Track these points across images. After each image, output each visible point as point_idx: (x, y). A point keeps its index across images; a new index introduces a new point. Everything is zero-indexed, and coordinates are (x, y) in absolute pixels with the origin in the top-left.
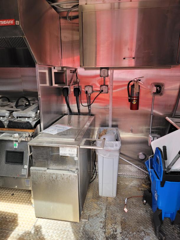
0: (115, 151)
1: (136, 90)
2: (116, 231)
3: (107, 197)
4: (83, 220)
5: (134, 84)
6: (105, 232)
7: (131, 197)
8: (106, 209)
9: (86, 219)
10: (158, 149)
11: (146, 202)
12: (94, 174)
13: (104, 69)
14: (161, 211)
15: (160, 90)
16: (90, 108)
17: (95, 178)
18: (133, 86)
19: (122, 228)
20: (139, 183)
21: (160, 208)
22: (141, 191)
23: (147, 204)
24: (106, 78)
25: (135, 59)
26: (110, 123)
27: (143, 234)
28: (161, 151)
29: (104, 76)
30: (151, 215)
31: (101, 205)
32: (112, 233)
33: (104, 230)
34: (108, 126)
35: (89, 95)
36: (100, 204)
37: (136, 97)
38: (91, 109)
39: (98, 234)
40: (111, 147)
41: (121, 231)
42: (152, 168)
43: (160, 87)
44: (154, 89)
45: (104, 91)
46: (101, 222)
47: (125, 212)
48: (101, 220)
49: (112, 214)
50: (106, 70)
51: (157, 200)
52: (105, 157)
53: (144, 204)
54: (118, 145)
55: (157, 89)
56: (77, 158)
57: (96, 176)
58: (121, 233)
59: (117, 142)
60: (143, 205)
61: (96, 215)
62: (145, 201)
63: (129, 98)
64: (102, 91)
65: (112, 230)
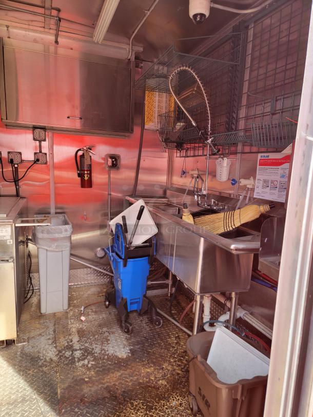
0: (64, 238)
1: (87, 162)
2: (72, 341)
3: (55, 313)
4: (20, 344)
5: (83, 154)
6: (56, 347)
7: (89, 305)
8: (55, 325)
9: (24, 342)
10: (118, 225)
11: (109, 305)
12: (28, 293)
13: (39, 130)
14: (126, 299)
15: (116, 162)
16: (17, 187)
17: (30, 297)
18: (83, 156)
19: (79, 336)
20: (99, 290)
21: (125, 297)
22: (102, 297)
23: (110, 307)
24: (42, 142)
25: (82, 120)
26: (53, 210)
27: (107, 334)
28: (121, 225)
29: (39, 139)
30: (115, 315)
31: (46, 324)
32: (66, 344)
33: (55, 345)
34: (49, 213)
35: (16, 166)
36: (44, 323)
37: (87, 171)
38: (20, 189)
39: (46, 351)
40: (58, 233)
41: (78, 340)
42: (113, 251)
43: (116, 160)
44: (110, 162)
45: (40, 160)
46: (49, 339)
47: (82, 321)
48: (48, 337)
49: (64, 328)
50: (42, 132)
51: (120, 288)
52: (50, 249)
53: (107, 307)
54: (68, 229)
55: (113, 161)
56: (12, 241)
57: (33, 293)
58: (78, 341)
59: (66, 226)
60: (106, 309)
61: (40, 335)
62: (107, 303)
63: (79, 172)
64: (38, 160)
65: (66, 342)
